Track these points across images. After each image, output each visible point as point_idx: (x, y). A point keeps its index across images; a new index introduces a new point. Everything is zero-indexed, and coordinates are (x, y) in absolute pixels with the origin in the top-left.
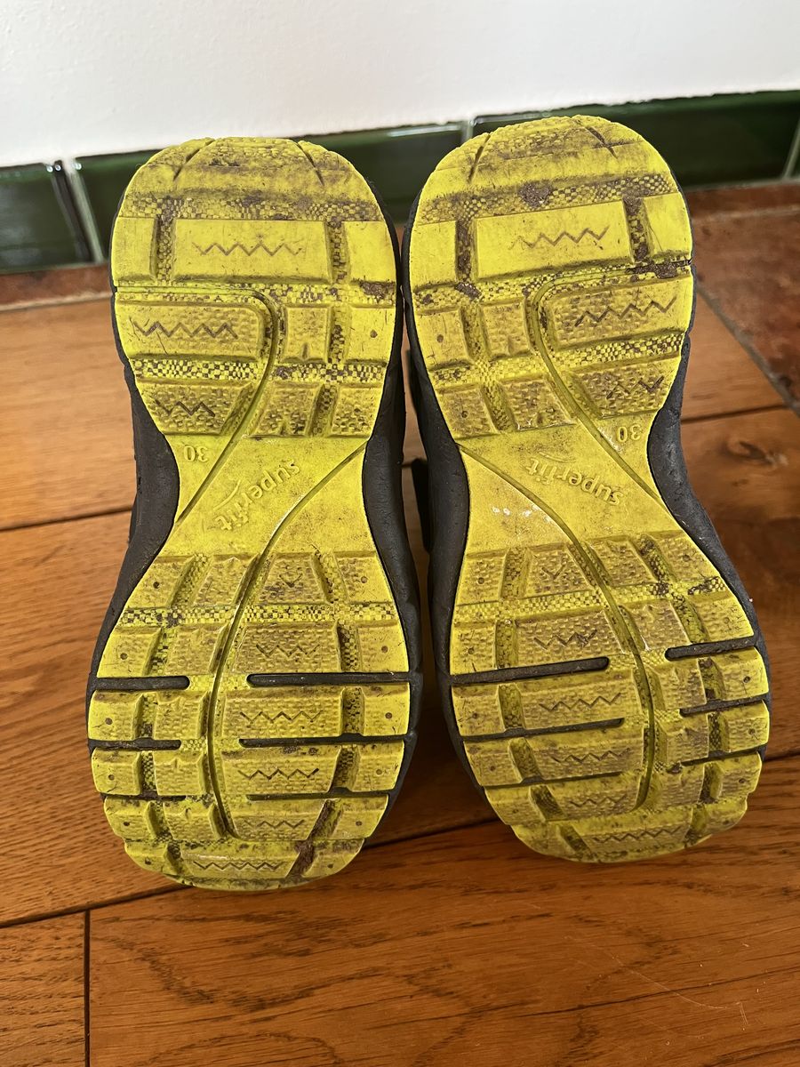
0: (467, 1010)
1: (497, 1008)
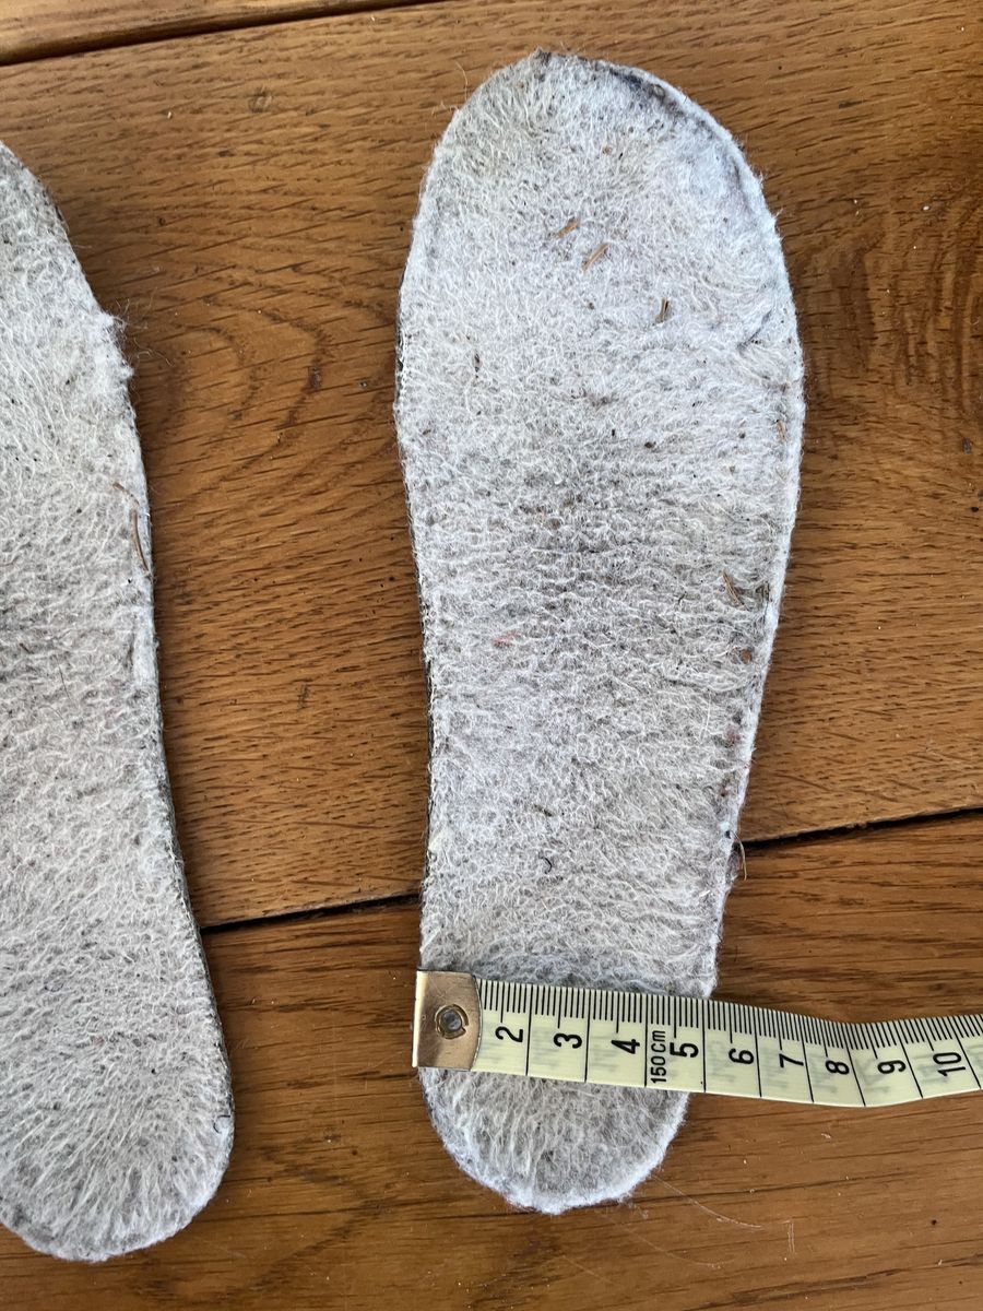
0: (358, 1203)
1: (405, 1204)
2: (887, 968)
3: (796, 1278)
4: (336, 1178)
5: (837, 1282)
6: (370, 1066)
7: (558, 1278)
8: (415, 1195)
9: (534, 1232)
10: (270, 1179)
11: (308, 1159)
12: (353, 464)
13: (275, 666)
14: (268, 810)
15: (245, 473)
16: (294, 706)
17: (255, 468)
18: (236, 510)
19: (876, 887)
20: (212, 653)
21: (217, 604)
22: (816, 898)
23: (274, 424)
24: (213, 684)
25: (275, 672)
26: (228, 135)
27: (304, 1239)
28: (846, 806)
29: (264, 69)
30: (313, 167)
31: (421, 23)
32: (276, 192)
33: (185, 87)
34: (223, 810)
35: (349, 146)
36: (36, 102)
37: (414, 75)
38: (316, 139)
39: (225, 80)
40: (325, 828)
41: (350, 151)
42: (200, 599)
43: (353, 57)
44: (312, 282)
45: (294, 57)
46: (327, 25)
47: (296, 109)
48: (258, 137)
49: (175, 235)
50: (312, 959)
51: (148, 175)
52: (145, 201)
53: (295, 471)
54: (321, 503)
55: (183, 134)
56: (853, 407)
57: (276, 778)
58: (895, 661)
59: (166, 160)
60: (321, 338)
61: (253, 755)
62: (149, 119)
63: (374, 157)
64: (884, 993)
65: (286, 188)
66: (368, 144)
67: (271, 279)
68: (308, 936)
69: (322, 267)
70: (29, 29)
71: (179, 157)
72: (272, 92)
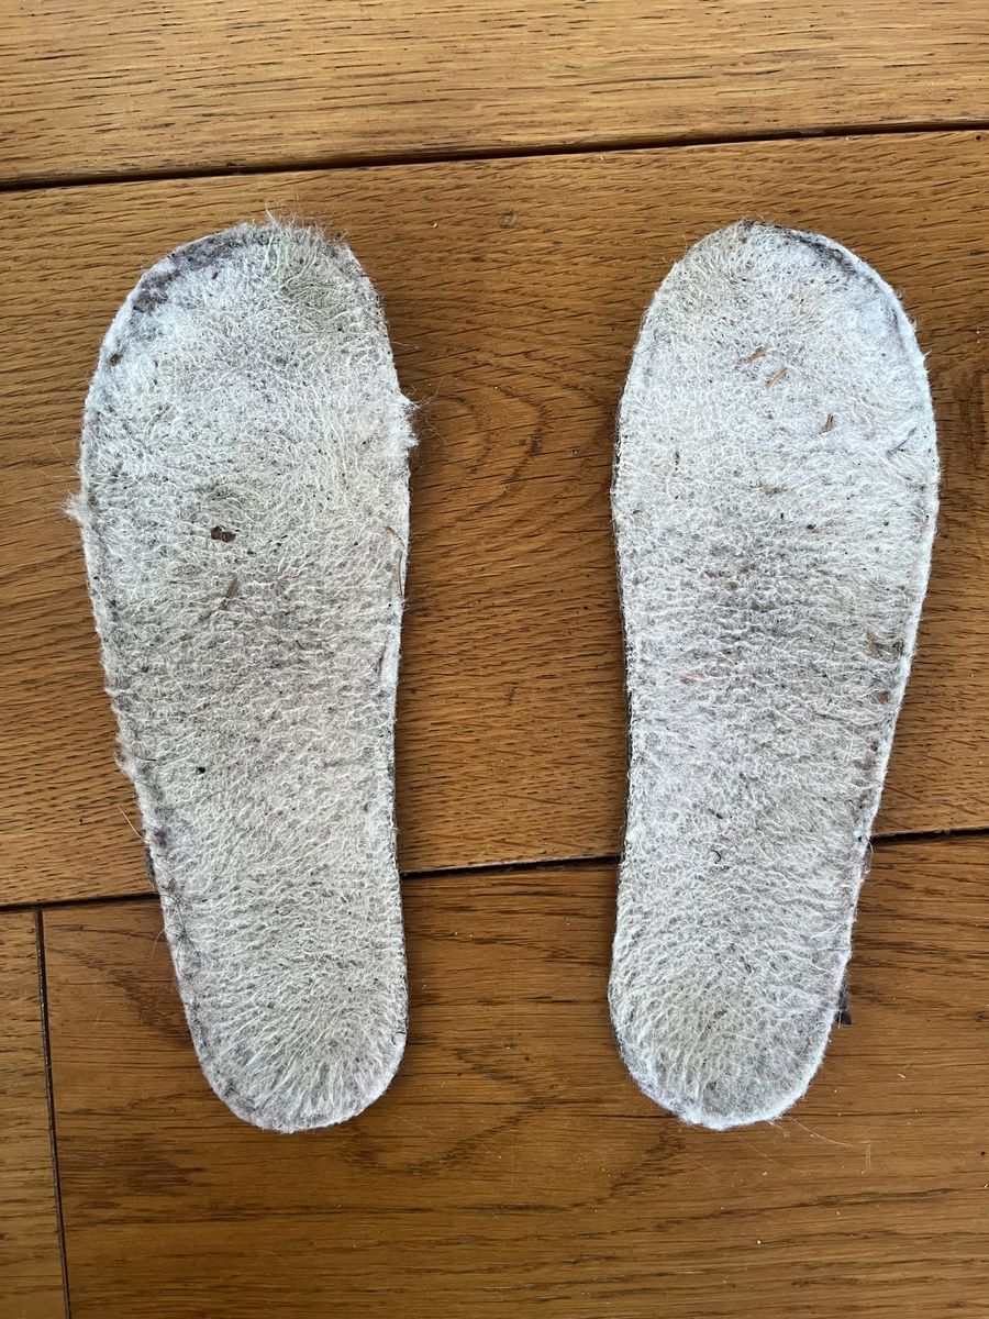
2: (959, 946)
3: (870, 1189)
4: (512, 1077)
5: (904, 1195)
6: (545, 992)
7: (681, 1171)
8: (572, 1096)
9: (665, 1133)
10: (460, 1074)
11: (490, 1060)
12: (561, 515)
13: (490, 670)
14: (477, 782)
15: (476, 516)
16: (503, 703)
17: (485, 513)
18: (467, 545)
19: (955, 882)
20: (441, 656)
21: (448, 618)
22: (906, 887)
23: (501, 479)
24: (441, 680)
25: (490, 675)
26: (480, 245)
27: (484, 1124)
28: (935, 816)
29: (512, 193)
30: (546, 275)
31: (639, 164)
32: (515, 293)
33: (448, 203)
34: (443, 780)
35: (576, 260)
36: (327, 204)
37: (631, 207)
38: (550, 252)
39: (481, 200)
40: (521, 801)
41: (576, 264)
42: (436, 614)
43: (584, 188)
44: (539, 366)
45: (537, 186)
46: (565, 161)
47: (536, 228)
48: (502, 248)
49: (432, 321)
50: (504, 904)
51: (414, 272)
52: (412, 292)
53: (515, 517)
54: (535, 544)
55: (445, 241)
56: (963, 497)
57: (486, 759)
58: (982, 702)
59: (430, 261)
60: (544, 413)
61: (469, 739)
62: (418, 227)
63: (593, 271)
64: (955, 966)
65: (523, 290)
66: (591, 259)
67: (506, 361)
68: (502, 884)
69: (548, 355)
70: (323, 142)
71: (441, 260)
72: (517, 212)
